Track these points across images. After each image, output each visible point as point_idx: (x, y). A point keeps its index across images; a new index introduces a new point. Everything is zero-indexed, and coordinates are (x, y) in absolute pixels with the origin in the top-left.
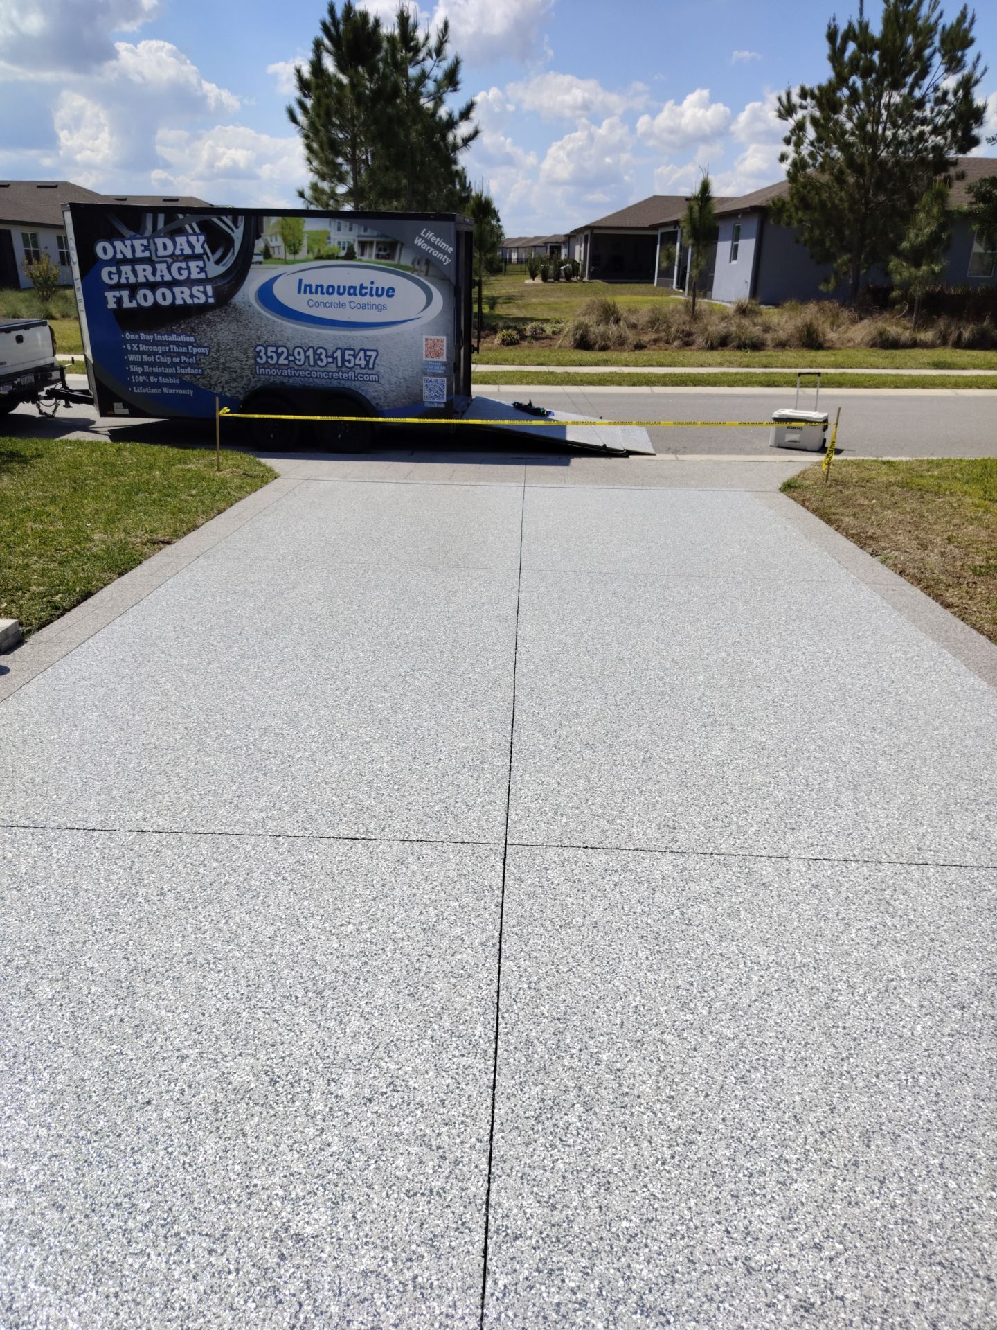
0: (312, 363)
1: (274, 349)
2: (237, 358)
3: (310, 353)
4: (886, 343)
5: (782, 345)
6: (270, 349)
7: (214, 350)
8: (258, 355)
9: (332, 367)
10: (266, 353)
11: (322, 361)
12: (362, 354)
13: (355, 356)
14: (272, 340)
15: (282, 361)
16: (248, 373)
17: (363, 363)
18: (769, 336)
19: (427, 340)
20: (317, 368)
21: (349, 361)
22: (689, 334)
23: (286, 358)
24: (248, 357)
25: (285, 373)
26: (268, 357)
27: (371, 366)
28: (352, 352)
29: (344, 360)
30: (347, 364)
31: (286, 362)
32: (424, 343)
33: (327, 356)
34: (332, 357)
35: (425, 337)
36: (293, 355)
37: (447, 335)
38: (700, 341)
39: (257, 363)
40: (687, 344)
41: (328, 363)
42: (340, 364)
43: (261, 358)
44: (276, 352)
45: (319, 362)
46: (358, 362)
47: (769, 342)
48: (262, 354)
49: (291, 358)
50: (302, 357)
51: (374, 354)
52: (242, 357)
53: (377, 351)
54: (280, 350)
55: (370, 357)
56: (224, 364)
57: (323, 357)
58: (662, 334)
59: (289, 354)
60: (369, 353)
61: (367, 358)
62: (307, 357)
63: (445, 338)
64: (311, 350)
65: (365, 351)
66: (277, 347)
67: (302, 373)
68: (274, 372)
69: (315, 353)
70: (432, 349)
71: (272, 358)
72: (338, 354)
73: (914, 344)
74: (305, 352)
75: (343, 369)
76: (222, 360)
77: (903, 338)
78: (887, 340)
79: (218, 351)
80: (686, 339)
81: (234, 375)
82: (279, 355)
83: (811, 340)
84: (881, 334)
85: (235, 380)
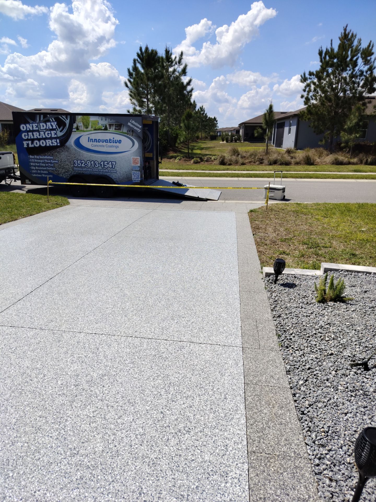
0: (93, 166)
1: (80, 161)
2: (67, 164)
3: (92, 162)
4: (338, 163)
5: (297, 163)
6: (79, 161)
7: (59, 161)
8: (74, 163)
9: (100, 168)
10: (77, 163)
11: (97, 165)
12: (110, 163)
13: (108, 164)
14: (79, 158)
15: (83, 165)
16: (71, 169)
17: (111, 166)
18: (293, 160)
19: (133, 158)
20: (95, 168)
21: (106, 166)
22: (262, 159)
23: (84, 164)
24: (71, 164)
25: (84, 170)
26: (78, 164)
27: (114, 167)
28: (107, 162)
29: (104, 165)
30: (105, 166)
31: (84, 166)
32: (132, 159)
33: (98, 164)
34: (100, 164)
35: (132, 157)
36: (87, 163)
37: (140, 157)
38: (266, 162)
39: (74, 166)
40: (261, 163)
41: (99, 166)
42: (103, 167)
43: (76, 164)
44: (81, 162)
45: (95, 166)
46: (109, 166)
47: (293, 163)
48: (76, 163)
49: (86, 164)
50: (90, 164)
51: (114, 163)
52: (69, 164)
53: (115, 162)
54: (82, 162)
55: (113, 164)
56: (63, 166)
57: (97, 164)
58: (253, 160)
59: (85, 163)
60: (113, 163)
61: (112, 164)
62: (91, 164)
63: (139, 158)
64: (93, 162)
65: (112, 162)
66: (81, 161)
67: (90, 170)
68: (80, 169)
69: (94, 162)
70: (135, 161)
71: (79, 164)
72: (102, 163)
73: (349, 163)
74: (91, 162)
75: (104, 168)
76: (62, 165)
77: (345, 161)
78: (338, 162)
79: (61, 162)
80: (261, 161)
81: (66, 170)
82: (82, 163)
83: (309, 162)
84: (336, 159)
85: (67, 172)
